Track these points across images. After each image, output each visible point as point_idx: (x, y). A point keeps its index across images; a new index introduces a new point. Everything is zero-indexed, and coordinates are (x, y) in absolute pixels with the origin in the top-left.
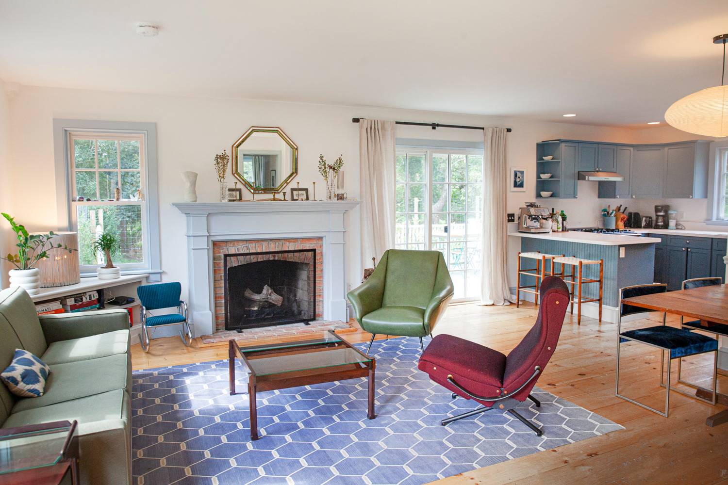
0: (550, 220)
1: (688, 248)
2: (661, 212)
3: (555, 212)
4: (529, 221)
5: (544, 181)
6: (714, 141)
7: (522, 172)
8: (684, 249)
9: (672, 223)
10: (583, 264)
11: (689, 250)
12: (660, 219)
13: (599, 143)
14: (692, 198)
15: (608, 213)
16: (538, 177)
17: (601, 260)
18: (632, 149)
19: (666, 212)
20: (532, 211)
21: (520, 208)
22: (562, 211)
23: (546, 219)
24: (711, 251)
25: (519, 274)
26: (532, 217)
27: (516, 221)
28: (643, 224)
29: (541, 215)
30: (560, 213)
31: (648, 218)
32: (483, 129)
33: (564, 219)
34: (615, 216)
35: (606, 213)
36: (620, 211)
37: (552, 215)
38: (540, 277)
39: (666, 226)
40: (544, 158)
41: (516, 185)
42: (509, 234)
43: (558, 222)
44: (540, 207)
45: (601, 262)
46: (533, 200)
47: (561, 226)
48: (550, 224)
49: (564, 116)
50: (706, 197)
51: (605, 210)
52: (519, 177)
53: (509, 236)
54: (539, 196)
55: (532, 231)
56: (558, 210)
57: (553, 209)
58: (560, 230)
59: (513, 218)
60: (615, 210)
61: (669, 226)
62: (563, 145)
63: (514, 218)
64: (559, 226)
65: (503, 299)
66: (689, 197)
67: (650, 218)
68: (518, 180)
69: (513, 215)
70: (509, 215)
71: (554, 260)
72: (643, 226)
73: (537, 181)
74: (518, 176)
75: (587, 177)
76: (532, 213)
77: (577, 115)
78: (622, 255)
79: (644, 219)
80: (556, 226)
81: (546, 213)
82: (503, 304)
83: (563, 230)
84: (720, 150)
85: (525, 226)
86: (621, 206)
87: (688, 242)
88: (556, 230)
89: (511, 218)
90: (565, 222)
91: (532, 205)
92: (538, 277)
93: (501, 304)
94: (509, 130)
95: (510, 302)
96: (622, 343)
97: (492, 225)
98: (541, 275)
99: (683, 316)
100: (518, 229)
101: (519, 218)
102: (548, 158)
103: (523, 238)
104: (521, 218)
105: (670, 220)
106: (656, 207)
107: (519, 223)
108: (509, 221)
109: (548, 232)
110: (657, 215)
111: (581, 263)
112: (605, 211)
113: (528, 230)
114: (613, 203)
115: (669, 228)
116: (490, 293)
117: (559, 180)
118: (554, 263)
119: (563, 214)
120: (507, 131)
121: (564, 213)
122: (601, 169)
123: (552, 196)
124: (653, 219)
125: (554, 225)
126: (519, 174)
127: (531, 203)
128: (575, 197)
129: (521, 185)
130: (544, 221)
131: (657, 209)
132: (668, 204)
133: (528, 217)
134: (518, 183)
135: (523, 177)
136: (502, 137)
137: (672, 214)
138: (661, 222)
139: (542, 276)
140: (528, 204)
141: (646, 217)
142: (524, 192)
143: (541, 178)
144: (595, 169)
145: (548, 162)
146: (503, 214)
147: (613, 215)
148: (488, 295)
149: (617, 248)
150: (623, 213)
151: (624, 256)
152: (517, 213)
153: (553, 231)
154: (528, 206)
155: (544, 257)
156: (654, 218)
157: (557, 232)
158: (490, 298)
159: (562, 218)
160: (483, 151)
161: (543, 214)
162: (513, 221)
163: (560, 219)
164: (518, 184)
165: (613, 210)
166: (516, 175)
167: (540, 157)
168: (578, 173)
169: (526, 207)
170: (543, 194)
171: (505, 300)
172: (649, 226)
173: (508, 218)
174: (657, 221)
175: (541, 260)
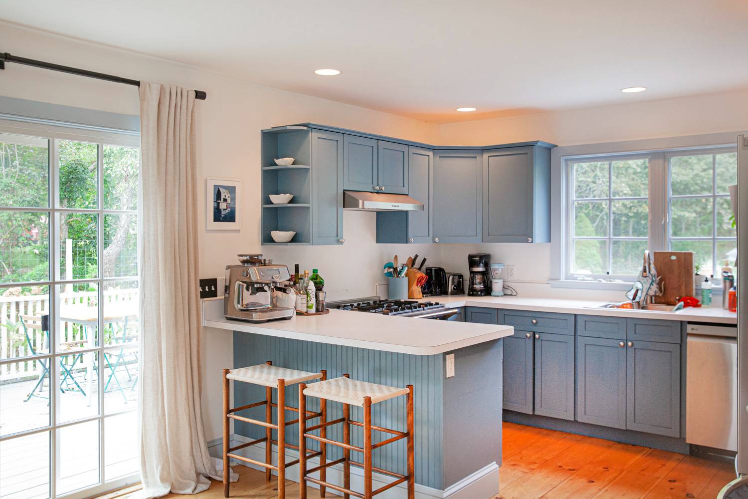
0: (292, 290)
1: (534, 333)
2: (478, 266)
3: (301, 272)
4: (246, 294)
5: (278, 208)
6: (557, 146)
7: (232, 190)
8: (528, 335)
9: (497, 286)
10: (373, 402)
11: (537, 336)
12: (478, 278)
13: (379, 139)
14: (532, 242)
15: (395, 269)
16: (267, 201)
17: (409, 386)
18: (431, 154)
19: (487, 265)
20: (255, 273)
21: (228, 267)
22: (315, 271)
23: (283, 290)
25: (228, 419)
26: (253, 285)
27: (221, 296)
28: (450, 288)
29: (274, 282)
30: (311, 274)
31: (457, 277)
32: (137, 83)
33: (319, 287)
34: (407, 275)
35: (392, 270)
36: (414, 266)
37: (295, 279)
38: (276, 430)
39: (487, 291)
40: (276, 161)
41: (218, 216)
42: (204, 323)
43: (307, 294)
44: (270, 264)
45: (408, 390)
46: (255, 248)
47: (313, 301)
48: (292, 298)
50: (549, 240)
51: (389, 266)
52: (225, 200)
53: (205, 327)
54: (268, 239)
55: (256, 317)
56: (306, 269)
57: (297, 267)
58: (313, 310)
59: (213, 289)
60: (407, 265)
61: (492, 290)
62: (314, 136)
63: (216, 287)
64: (310, 304)
65: (194, 475)
66: (527, 241)
67: (461, 276)
68: (223, 206)
69: (213, 282)
70: (204, 283)
71: (306, 392)
72: (450, 291)
73: (265, 210)
74: (223, 197)
75: (361, 202)
76: (254, 279)
78: (451, 372)
79: (451, 278)
80: (305, 302)
81: (283, 278)
82: (195, 489)
83: (317, 310)
84: (566, 160)
85: (239, 306)
86: (417, 256)
87: (534, 321)
88: (304, 310)
89: (210, 288)
90: (321, 294)
91: (252, 261)
92: (271, 429)
93: (189, 491)
94: (200, 95)
95: (210, 478)
97: (163, 308)
98: (276, 424)
100: (226, 312)
101: (227, 288)
102: (284, 162)
103: (236, 334)
104: (231, 289)
105: (494, 281)
106: (471, 258)
107: (226, 300)
108: (204, 295)
109: (289, 318)
110: (471, 272)
112: (390, 268)
113: (246, 315)
114: (402, 252)
115: (493, 294)
116: (162, 469)
117: (308, 208)
118: (304, 397)
119: (317, 276)
120: (196, 97)
121: (319, 274)
122: (383, 188)
123: (294, 240)
124: (464, 278)
125: (299, 302)
126: (224, 194)
127: (251, 257)
128: (339, 242)
129: (231, 217)
130: (280, 294)
131: (473, 261)
132: (489, 253)
133: (245, 285)
134: (223, 213)
135: (233, 199)
136: (184, 107)
137: (497, 269)
138: (480, 283)
139: (278, 427)
140: (245, 258)
141: (454, 275)
142: (238, 231)
143: (272, 203)
144: (373, 188)
145: (285, 170)
146: (189, 281)
147: (403, 274)
148: (156, 472)
149: (441, 357)
150: (420, 269)
151: (453, 374)
152: (222, 277)
153: (299, 314)
154: (244, 262)
155: (282, 379)
156: (467, 276)
157: (307, 314)
158: (163, 480)
159: (315, 283)
160: (136, 136)
161: (278, 280)
162: (214, 294)
163: (312, 287)
164: (224, 215)
165: (404, 265)
166: (218, 195)
167: (268, 159)
168: (344, 192)
169: (241, 264)
170: (277, 235)
171: (198, 474)
172: (459, 291)
173: (203, 288)
174: (472, 283)
175: (276, 389)
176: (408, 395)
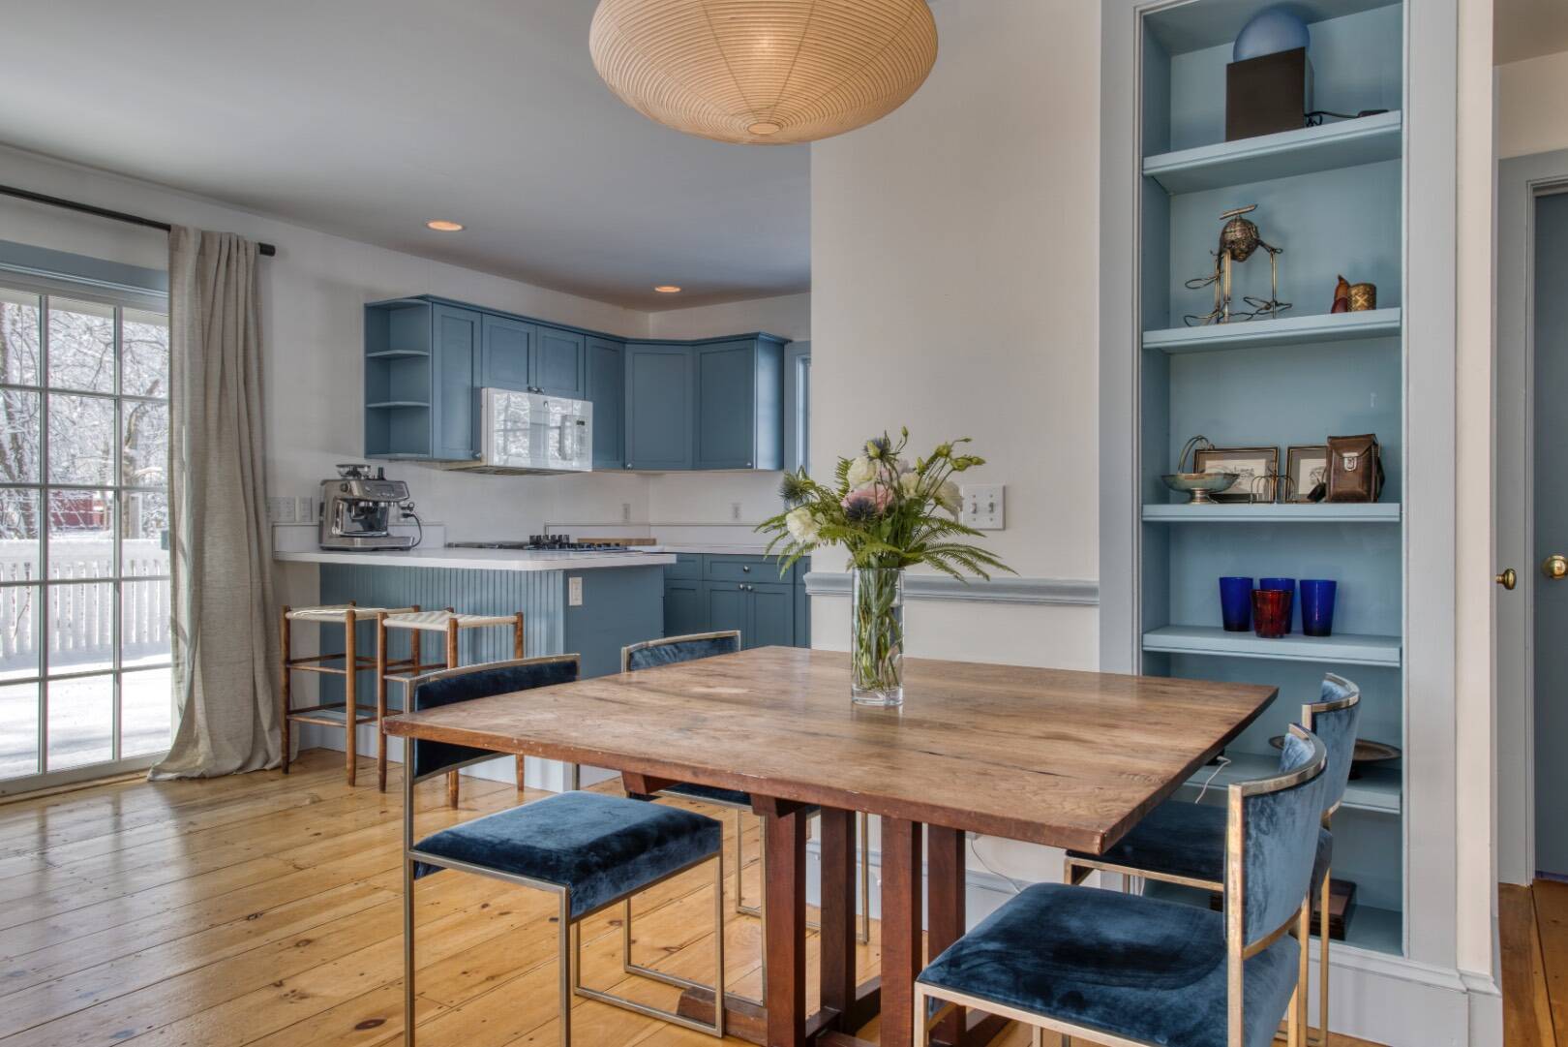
1: (747, 584)
5: (388, 407)
8: (741, 586)
10: (461, 627)
11: (750, 587)
14: (753, 468)
16: (371, 398)
17: (517, 614)
21: (325, 482)
24: (794, 588)
26: (357, 504)
32: (168, 227)
44: (380, 479)
45: (514, 618)
46: (358, 456)
49: (432, 225)
50: (782, 467)
54: (374, 446)
62: (436, 313)
66: (746, 467)
71: (387, 623)
73: (368, 410)
77: (464, 228)
78: (576, 598)
84: (804, 360)
87: (746, 568)
91: (356, 474)
94: (266, 250)
96: (422, 880)
98: (344, 668)
99: (578, 767)
100: (320, 542)
101: (322, 509)
103: (324, 565)
104: (326, 510)
111: (455, 625)
113: (340, 543)
117: (427, 408)
118: (385, 629)
120: (261, 252)
122: (544, 390)
133: (346, 505)
139: (347, 673)
145: (399, 358)
149: (560, 577)
151: (579, 602)
154: (345, 474)
155: (354, 615)
167: (375, 344)
176: (515, 624)
